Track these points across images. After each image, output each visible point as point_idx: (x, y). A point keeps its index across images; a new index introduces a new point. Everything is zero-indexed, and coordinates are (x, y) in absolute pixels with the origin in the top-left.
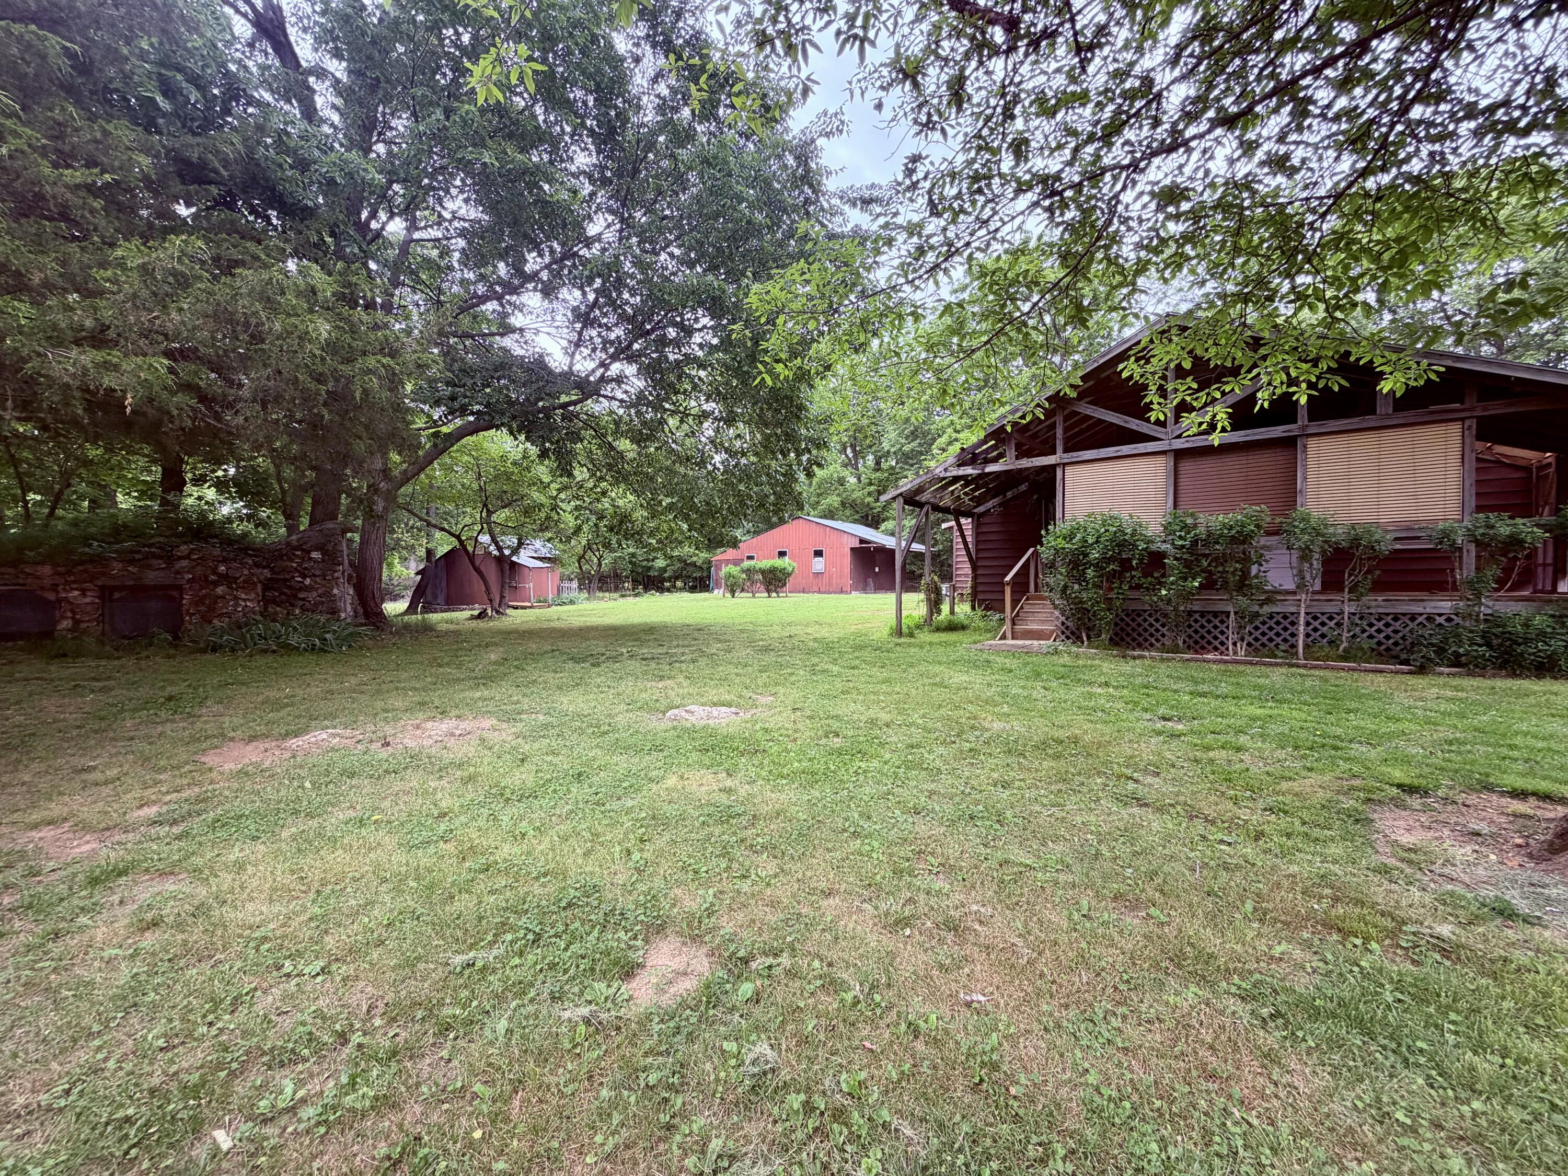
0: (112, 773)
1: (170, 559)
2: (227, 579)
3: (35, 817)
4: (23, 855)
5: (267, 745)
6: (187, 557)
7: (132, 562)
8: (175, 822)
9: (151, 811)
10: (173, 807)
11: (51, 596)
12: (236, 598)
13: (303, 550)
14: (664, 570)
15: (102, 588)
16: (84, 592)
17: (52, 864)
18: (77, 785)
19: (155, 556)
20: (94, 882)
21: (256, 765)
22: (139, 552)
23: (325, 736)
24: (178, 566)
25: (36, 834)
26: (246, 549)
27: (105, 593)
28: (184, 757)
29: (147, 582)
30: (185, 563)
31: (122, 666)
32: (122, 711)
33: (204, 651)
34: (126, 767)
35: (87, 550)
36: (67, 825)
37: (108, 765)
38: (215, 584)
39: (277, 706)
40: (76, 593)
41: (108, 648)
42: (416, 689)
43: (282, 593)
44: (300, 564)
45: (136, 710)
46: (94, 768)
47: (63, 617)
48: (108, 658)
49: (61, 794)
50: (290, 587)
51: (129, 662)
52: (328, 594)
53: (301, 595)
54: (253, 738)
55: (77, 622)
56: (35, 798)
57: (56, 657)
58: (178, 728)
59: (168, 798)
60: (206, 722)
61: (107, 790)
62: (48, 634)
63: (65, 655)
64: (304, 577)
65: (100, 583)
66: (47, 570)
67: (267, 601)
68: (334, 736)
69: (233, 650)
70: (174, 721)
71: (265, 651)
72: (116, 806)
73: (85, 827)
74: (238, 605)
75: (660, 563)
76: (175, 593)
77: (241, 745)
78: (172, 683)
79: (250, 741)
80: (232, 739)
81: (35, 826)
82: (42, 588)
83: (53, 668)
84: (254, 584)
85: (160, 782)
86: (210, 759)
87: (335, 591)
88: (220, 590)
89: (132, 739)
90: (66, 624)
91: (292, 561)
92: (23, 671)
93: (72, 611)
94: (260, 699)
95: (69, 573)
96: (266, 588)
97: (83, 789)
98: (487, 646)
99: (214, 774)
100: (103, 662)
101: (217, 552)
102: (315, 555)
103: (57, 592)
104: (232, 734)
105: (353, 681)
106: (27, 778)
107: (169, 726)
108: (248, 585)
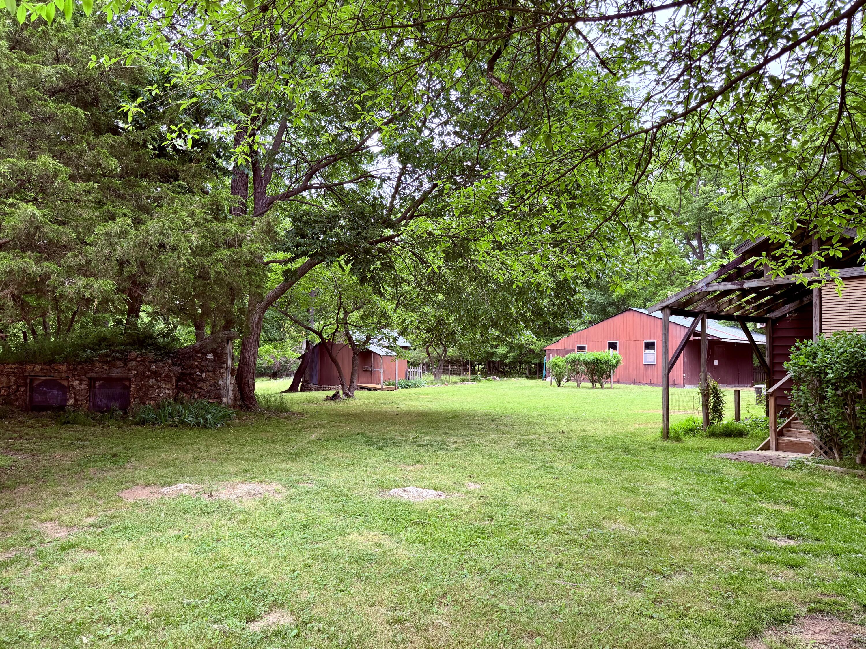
0: (78, 498)
1: (126, 360)
2: (156, 374)
3: (45, 516)
4: (39, 533)
5: (153, 490)
6: (134, 360)
7: (106, 362)
8: (99, 527)
9: (90, 520)
10: (100, 519)
11: (65, 383)
12: (160, 388)
13: (203, 353)
14: (505, 356)
15: (90, 379)
16: (81, 381)
17: (49, 540)
18: (63, 502)
19: (119, 359)
20: (63, 549)
21: (143, 501)
22: (109, 356)
23: (182, 487)
24: (130, 365)
25: (45, 525)
26: (169, 352)
27: (92, 381)
28: (111, 492)
29: (114, 376)
30: (133, 363)
31: (95, 432)
32: (90, 461)
33: (137, 424)
34: (86, 495)
35: (85, 354)
36: (57, 522)
37: (78, 493)
38: (149, 377)
39: (166, 464)
40: (77, 382)
41: (90, 419)
42: (248, 460)
43: (188, 383)
44: (200, 363)
45: (96, 461)
46: (72, 494)
47: (70, 397)
48: (89, 425)
49: (57, 506)
50: (193, 379)
51: (98, 429)
52: (215, 385)
53: (199, 385)
54: (147, 485)
55: (76, 400)
56: (47, 507)
57: (64, 423)
58: (114, 475)
59: (100, 514)
60: (127, 473)
61: (75, 507)
62: (62, 407)
63: (68, 423)
64: (202, 372)
65: (88, 376)
66: (64, 367)
67: (179, 388)
68: (187, 487)
69: (154, 424)
70: (112, 470)
71: (171, 425)
72: (77, 515)
73: (63, 524)
74: (160, 391)
75: (502, 350)
76: (127, 383)
77: (140, 488)
78: (117, 445)
79: (146, 486)
80: (137, 484)
81: (45, 521)
82: (61, 378)
83: (62, 431)
84: (171, 377)
85: (98, 505)
86: (123, 495)
87: (221, 382)
88: (151, 382)
89: (91, 479)
90: (71, 402)
91: (195, 360)
92: (49, 431)
93: (75, 394)
94: (159, 459)
95: (75, 369)
96: (178, 380)
97: (66, 505)
98: (314, 427)
99: (122, 504)
100: (86, 429)
101: (152, 355)
102: (210, 356)
103: (68, 382)
104: (138, 481)
105: (214, 450)
106: (44, 496)
107: (110, 473)
108: (167, 378)
